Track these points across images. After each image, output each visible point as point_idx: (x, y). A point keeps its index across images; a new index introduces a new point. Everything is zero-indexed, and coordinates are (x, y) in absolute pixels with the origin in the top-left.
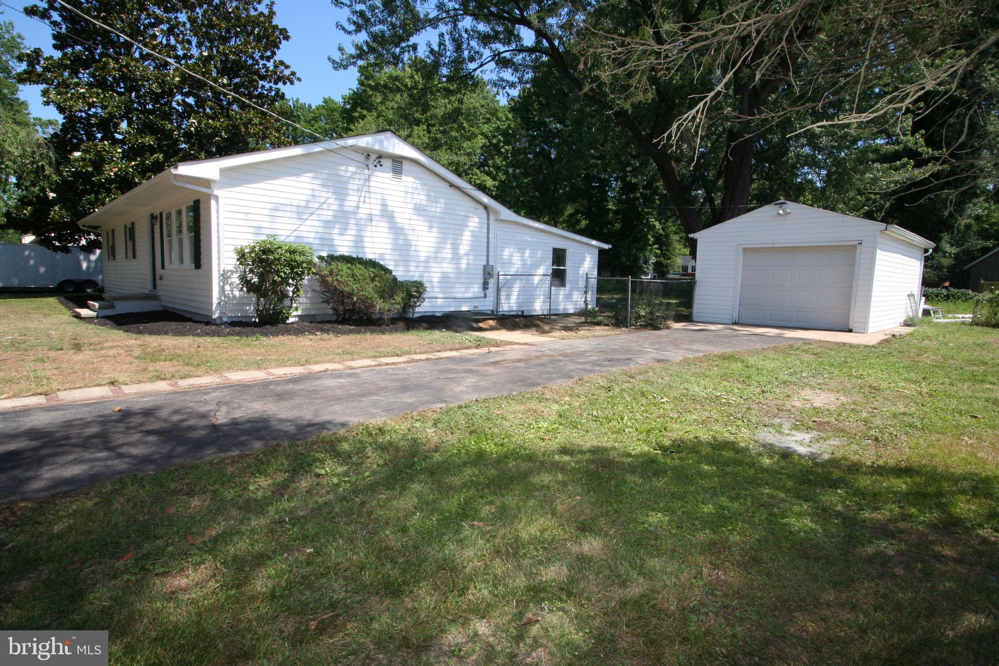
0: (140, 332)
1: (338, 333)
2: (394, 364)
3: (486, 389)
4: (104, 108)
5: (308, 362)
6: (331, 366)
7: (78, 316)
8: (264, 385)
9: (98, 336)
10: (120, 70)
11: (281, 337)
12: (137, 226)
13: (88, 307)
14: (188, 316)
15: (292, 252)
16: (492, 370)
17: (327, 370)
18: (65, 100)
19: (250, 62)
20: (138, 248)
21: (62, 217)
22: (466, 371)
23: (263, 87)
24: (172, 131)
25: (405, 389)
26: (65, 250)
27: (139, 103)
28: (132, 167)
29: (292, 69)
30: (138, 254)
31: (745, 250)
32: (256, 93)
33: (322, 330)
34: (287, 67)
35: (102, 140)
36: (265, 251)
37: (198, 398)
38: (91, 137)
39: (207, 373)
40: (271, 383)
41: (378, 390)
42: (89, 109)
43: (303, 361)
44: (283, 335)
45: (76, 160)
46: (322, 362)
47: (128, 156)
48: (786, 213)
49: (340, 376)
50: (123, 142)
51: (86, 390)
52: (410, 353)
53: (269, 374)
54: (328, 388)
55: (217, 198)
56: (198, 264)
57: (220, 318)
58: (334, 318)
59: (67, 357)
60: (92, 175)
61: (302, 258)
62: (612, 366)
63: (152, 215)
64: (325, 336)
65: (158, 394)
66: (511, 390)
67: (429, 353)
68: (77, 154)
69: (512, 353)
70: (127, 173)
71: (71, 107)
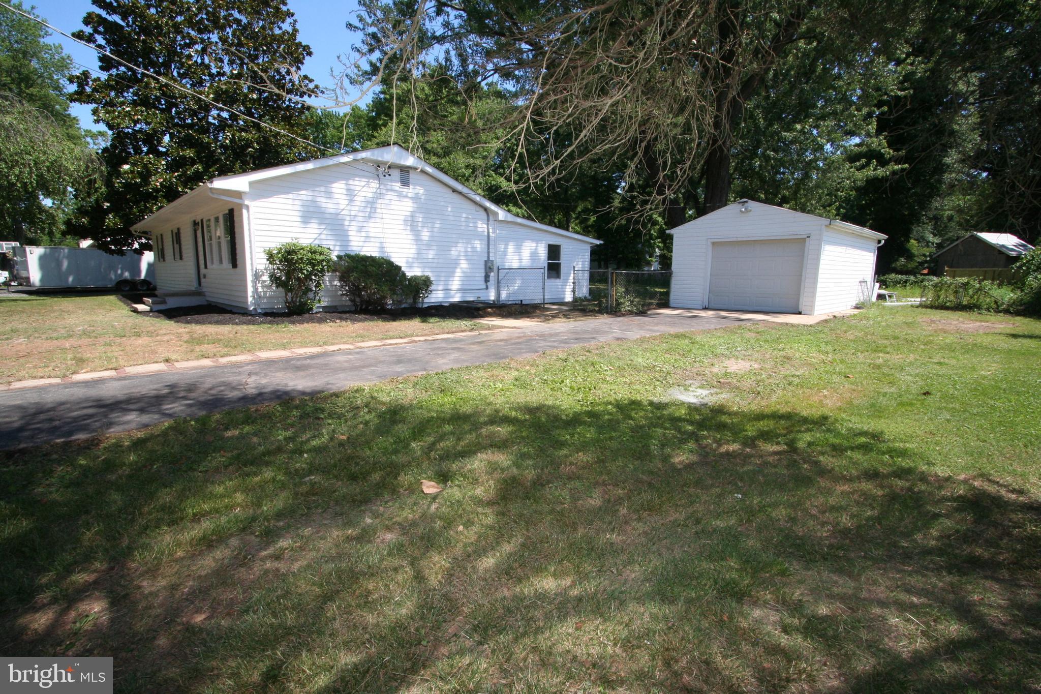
0: (188, 322)
1: (354, 320)
2: (396, 344)
3: (464, 361)
4: (147, 123)
5: (325, 344)
6: (343, 347)
7: (135, 311)
8: (288, 360)
9: (153, 326)
10: (160, 89)
11: (306, 325)
12: (182, 231)
13: (143, 303)
14: (229, 309)
15: (315, 252)
16: (475, 347)
17: (340, 349)
18: (113, 119)
19: (277, 77)
20: (184, 251)
21: (115, 224)
22: (453, 349)
23: (290, 100)
24: (209, 144)
25: (399, 362)
26: (121, 253)
27: (179, 118)
28: (176, 177)
29: (315, 83)
30: (184, 256)
31: (713, 243)
32: (284, 105)
33: (341, 319)
34: (311, 81)
35: (147, 153)
36: (289, 252)
37: (234, 370)
38: (138, 151)
39: (242, 353)
40: (293, 359)
41: (378, 362)
42: (135, 125)
43: (321, 343)
44: (308, 322)
45: (126, 172)
46: (337, 344)
47: (172, 167)
48: (747, 211)
49: (350, 354)
50: (166, 154)
51: (147, 366)
52: (412, 335)
53: (293, 352)
54: (338, 362)
55: (247, 207)
56: (234, 264)
57: (255, 309)
58: (353, 309)
59: (129, 342)
60: (140, 185)
61: (322, 257)
62: (575, 343)
63: (194, 221)
64: (344, 323)
65: (203, 368)
66: (484, 361)
67: (429, 335)
68: (126, 167)
69: (498, 335)
70: (171, 183)
71: (119, 124)
